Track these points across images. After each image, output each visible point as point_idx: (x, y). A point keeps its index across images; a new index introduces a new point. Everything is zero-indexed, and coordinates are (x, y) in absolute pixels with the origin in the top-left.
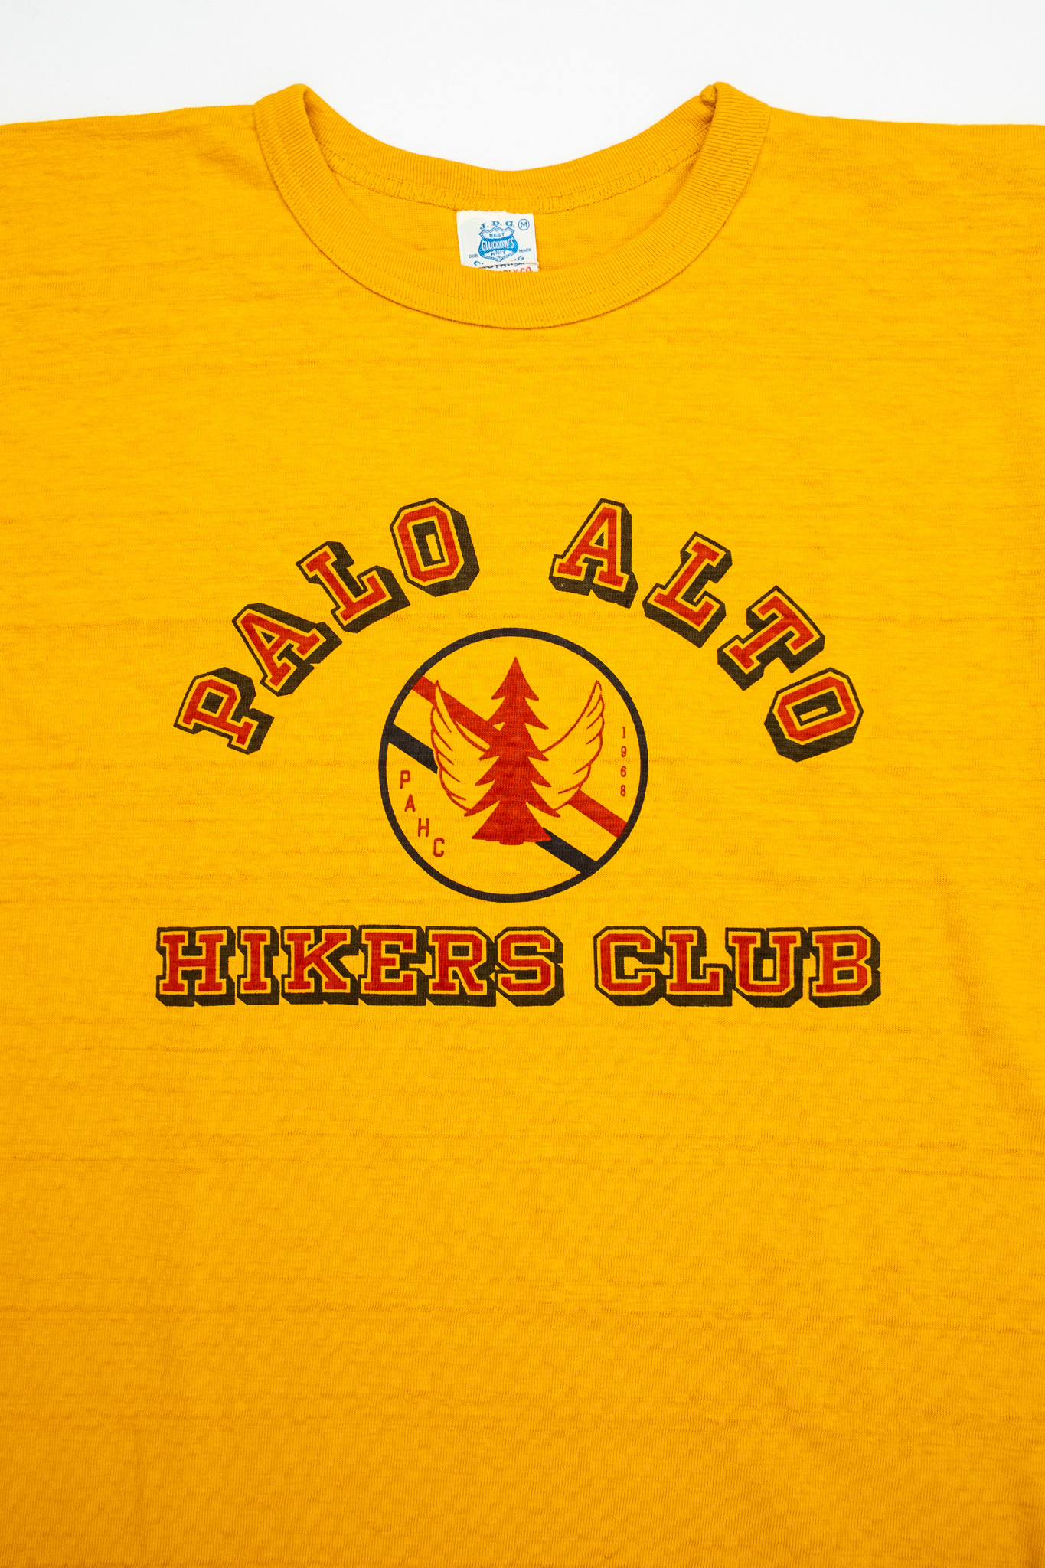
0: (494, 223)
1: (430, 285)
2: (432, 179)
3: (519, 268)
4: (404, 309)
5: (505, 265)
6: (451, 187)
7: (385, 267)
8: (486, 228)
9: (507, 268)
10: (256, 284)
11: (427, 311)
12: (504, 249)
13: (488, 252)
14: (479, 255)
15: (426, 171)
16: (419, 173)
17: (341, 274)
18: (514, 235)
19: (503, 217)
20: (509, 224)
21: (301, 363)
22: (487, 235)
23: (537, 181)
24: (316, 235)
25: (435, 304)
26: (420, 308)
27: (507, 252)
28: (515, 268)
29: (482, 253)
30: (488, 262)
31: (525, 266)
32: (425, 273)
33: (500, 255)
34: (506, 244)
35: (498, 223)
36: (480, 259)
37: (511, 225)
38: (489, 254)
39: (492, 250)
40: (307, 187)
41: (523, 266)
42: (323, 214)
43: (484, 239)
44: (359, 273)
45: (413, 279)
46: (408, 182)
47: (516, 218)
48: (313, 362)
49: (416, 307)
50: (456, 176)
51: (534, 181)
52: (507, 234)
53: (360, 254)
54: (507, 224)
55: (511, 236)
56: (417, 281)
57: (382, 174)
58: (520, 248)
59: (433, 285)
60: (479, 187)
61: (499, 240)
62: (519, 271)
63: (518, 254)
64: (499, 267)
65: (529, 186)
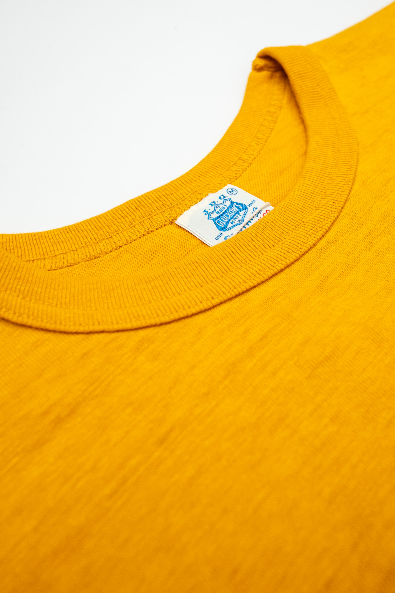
0: (211, 204)
1: (210, 277)
2: (134, 217)
3: (260, 215)
4: (208, 313)
5: (249, 221)
6: (153, 211)
7: (159, 296)
8: (209, 211)
9: (253, 222)
10: (46, 413)
11: (229, 296)
12: (238, 213)
13: (227, 223)
14: (223, 232)
15: (123, 215)
16: (119, 221)
17: (125, 335)
18: (233, 201)
19: (213, 197)
20: (222, 197)
21: (161, 441)
22: (215, 216)
23: (211, 165)
24: (72, 324)
25: (231, 286)
26: (221, 299)
27: (242, 213)
28: (259, 217)
29: (224, 229)
30: (233, 232)
31: (264, 211)
32: (197, 272)
33: (239, 219)
34: (235, 209)
35: (214, 202)
36: (225, 234)
37: (225, 197)
38: (230, 225)
39: (229, 220)
40: (29, 294)
41: (262, 213)
42: (63, 304)
43: (214, 220)
44: (142, 318)
45: (192, 284)
46: (115, 234)
47: (223, 192)
48: (172, 430)
49: (217, 301)
50: (150, 202)
51: (209, 167)
52: (228, 203)
53: (127, 305)
54: (220, 198)
55: (232, 203)
56: (197, 283)
57: (88, 244)
58: (247, 204)
59: (213, 275)
60: (175, 195)
61: (227, 210)
62: (262, 217)
63: (250, 209)
64: (246, 226)
65: (209, 172)
